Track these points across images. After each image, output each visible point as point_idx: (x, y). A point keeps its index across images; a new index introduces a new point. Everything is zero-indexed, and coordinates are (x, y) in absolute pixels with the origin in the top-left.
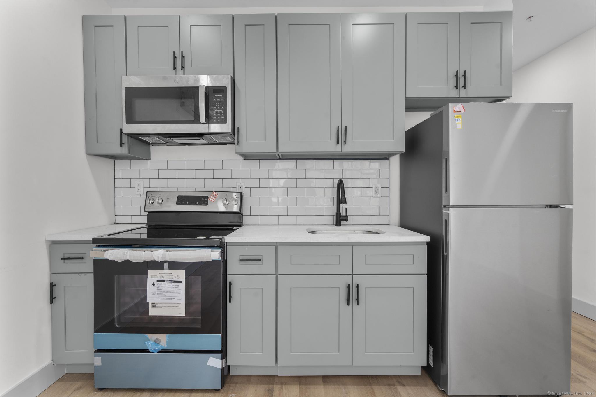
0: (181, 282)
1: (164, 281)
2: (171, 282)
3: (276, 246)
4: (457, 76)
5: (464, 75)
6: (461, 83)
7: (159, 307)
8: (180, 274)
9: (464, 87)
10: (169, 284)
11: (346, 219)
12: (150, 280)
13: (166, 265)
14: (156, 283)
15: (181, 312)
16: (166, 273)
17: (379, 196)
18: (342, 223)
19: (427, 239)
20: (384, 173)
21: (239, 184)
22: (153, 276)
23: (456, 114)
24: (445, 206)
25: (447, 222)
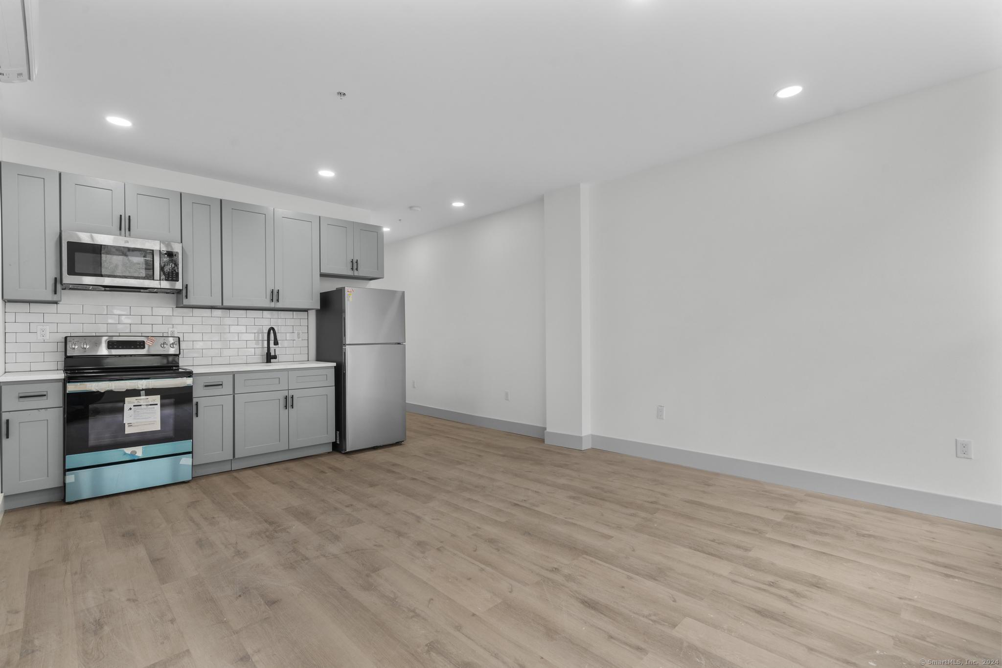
0: (157, 404)
1: (141, 405)
2: (147, 405)
3: (234, 374)
4: (352, 262)
5: (357, 262)
6: (355, 267)
7: (135, 426)
8: (157, 399)
9: (357, 269)
10: (145, 407)
11: (275, 357)
12: (127, 406)
13: (143, 393)
14: (132, 407)
15: (157, 427)
16: (143, 399)
17: (300, 339)
18: (272, 360)
19: (334, 364)
20: (304, 322)
21: (171, 330)
22: (129, 403)
23: (349, 293)
24: (344, 345)
25: (345, 353)
